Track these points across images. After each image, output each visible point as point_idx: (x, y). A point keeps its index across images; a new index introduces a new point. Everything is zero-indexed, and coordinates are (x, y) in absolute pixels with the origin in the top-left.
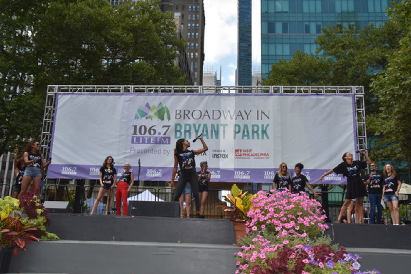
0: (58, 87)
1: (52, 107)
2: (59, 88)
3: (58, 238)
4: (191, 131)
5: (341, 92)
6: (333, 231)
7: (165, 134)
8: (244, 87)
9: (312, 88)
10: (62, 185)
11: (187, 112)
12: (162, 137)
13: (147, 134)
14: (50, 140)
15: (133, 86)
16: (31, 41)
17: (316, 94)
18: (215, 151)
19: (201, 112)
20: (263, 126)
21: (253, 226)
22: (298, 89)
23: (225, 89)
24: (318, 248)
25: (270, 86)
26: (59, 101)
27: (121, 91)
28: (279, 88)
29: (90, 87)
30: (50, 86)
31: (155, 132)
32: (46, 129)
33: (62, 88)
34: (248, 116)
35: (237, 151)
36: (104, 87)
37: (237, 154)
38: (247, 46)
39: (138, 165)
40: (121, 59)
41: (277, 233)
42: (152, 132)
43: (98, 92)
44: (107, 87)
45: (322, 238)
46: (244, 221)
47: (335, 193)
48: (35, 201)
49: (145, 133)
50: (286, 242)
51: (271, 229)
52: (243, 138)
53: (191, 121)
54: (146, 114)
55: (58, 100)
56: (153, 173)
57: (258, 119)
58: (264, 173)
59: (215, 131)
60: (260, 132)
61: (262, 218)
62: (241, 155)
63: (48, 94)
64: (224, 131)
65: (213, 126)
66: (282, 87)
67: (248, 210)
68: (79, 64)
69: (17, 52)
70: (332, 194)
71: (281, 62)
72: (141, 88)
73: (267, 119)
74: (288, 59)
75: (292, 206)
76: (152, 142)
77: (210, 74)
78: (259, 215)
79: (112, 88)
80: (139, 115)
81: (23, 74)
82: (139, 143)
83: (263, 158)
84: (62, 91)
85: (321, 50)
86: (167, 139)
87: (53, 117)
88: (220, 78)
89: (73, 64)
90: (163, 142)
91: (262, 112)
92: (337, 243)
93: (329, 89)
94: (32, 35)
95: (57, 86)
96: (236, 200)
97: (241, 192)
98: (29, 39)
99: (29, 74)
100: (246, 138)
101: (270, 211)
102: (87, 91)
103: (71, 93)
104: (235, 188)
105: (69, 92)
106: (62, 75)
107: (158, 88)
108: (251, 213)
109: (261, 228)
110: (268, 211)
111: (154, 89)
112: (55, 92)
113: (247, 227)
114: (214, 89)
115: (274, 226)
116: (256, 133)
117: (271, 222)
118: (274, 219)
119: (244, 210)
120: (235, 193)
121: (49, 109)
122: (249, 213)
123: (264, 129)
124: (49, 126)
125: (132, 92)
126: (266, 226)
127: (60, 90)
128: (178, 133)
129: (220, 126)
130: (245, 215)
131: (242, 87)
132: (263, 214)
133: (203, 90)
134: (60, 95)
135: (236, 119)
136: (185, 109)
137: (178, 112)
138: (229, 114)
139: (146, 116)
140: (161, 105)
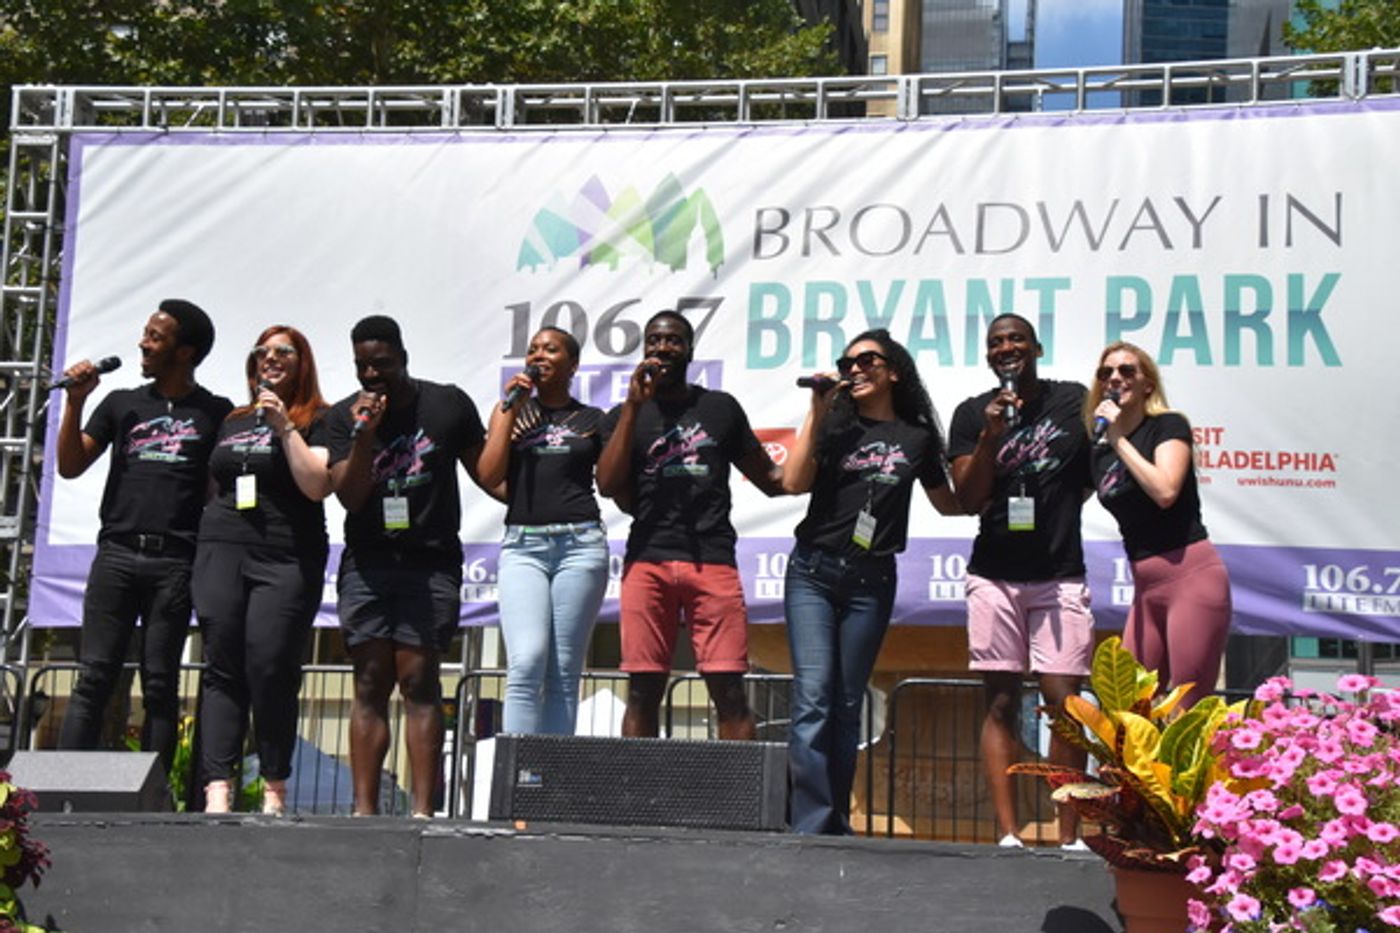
0: (78, 96)
1: (47, 216)
2: (82, 102)
8: (1175, 74)
11: (821, 220)
14: (39, 405)
15: (511, 89)
19: (905, 216)
20: (1295, 283)
23: (1056, 90)
26: (85, 178)
27: (446, 116)
29: (265, 97)
30: (29, 87)
32: (18, 343)
33: (97, 104)
34: (1197, 226)
36: (346, 94)
42: (618, 338)
43: (309, 128)
44: (364, 97)
46: (1174, 857)
51: (1353, 913)
54: (584, 237)
55: (78, 173)
57: (1264, 242)
60: (1277, 321)
61: (1290, 847)
63: (17, 140)
64: (1047, 320)
67: (1199, 792)
73: (1329, 242)
78: (1267, 831)
79: (390, 104)
80: (541, 246)
83: (1299, 484)
84: (100, 123)
87: (55, 278)
88: (1031, 30)
91: (1292, 202)
95: (71, 90)
96: (1121, 732)
97: (1156, 686)
100: (1184, 356)
101: (1342, 808)
102: (245, 122)
103: (158, 129)
104: (1115, 664)
105: (146, 127)
106: (101, 28)
107: (656, 99)
108: (1218, 814)
109: (1287, 904)
110: (1327, 807)
111: (635, 101)
112: (57, 127)
113: (1196, 891)
114: (989, 89)
115: (1371, 897)
116: (1254, 328)
117: (1347, 875)
118: (1366, 858)
119: (1174, 792)
120: (1113, 689)
121: (31, 226)
122: (1208, 815)
123: (1306, 307)
124: (30, 326)
125: (509, 125)
126: (1318, 896)
127: (86, 111)
128: (769, 339)
129: (1019, 286)
130: (1184, 825)
131: (1159, 75)
132: (1291, 822)
133: (922, 99)
134: (91, 142)
135: (1123, 247)
136: (812, 206)
137: (771, 219)
138: (1076, 219)
139: (582, 251)
140: (673, 187)
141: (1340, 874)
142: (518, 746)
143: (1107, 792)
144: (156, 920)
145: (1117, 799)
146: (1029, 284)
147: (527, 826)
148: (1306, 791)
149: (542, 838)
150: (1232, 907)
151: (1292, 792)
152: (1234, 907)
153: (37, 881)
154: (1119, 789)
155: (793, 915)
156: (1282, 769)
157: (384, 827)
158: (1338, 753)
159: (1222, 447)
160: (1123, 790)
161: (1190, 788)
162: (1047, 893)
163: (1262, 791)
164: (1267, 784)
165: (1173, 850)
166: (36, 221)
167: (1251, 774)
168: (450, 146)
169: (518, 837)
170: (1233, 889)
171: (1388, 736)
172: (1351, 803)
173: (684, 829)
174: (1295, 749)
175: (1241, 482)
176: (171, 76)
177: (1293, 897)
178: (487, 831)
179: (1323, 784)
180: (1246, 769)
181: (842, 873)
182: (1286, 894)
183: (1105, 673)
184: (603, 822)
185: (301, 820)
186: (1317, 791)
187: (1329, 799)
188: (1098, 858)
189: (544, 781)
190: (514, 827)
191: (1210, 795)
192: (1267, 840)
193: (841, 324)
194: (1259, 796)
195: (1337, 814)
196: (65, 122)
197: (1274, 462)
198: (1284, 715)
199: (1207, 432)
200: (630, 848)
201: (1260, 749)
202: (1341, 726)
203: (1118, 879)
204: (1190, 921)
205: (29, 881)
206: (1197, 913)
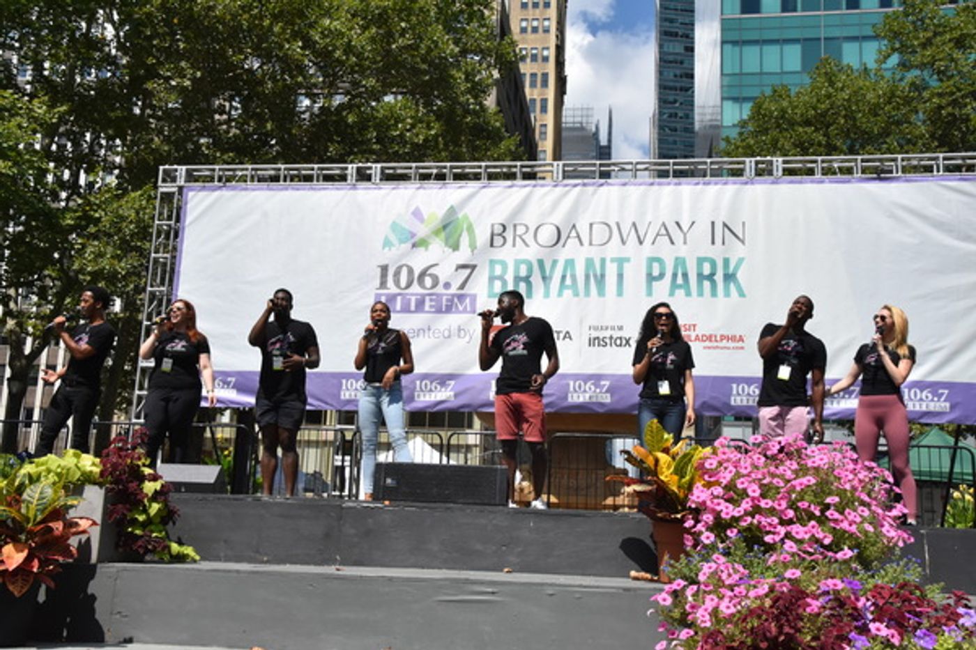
0: (187, 170)
1: (172, 223)
2: (189, 173)
3: (197, 558)
4: (531, 279)
5: (948, 169)
6: (926, 548)
7: (462, 287)
8: (675, 164)
9: (863, 161)
10: (201, 425)
11: (521, 230)
12: (453, 295)
13: (415, 288)
15: (379, 166)
16: (114, 52)
17: (875, 176)
18: (596, 328)
19: (558, 229)
20: (726, 261)
22: (825, 165)
23: (623, 169)
24: (886, 593)
25: (747, 160)
26: (189, 206)
27: (349, 177)
28: (771, 162)
29: (268, 169)
30: (167, 167)
31: (436, 283)
32: (158, 280)
33: (196, 174)
34: (685, 235)
36: (304, 168)
38: (682, 51)
40: (347, 93)
41: (770, 548)
42: (428, 281)
43: (288, 183)
44: (313, 169)
45: (894, 565)
46: (679, 516)
47: (929, 447)
48: (140, 463)
49: (409, 285)
50: (793, 574)
51: (753, 538)
52: (672, 294)
54: (413, 235)
55: (186, 204)
56: (431, 390)
57: (713, 243)
58: (731, 389)
59: (595, 276)
60: (719, 278)
61: (728, 511)
63: (161, 190)
64: (620, 276)
65: (589, 263)
66: (780, 159)
67: (690, 487)
68: (236, 109)
69: (78, 80)
70: (921, 449)
71: (775, 91)
72: (399, 171)
73: (740, 243)
74: (795, 85)
75: (811, 480)
76: (427, 308)
77: (582, 129)
78: (719, 504)
79: (324, 172)
80: (393, 238)
81: (96, 138)
83: (729, 348)
84: (196, 181)
85: (889, 56)
86: (468, 301)
87: (175, 249)
88: (610, 140)
89: (221, 110)
90: (457, 307)
91: (725, 225)
92: (938, 582)
93: (915, 163)
94: (117, 36)
95: (184, 168)
96: (657, 460)
97: (672, 441)
98: (109, 45)
99: (110, 138)
100: (680, 293)
101: (751, 493)
102: (259, 181)
103: (221, 184)
104: (655, 431)
105: (216, 183)
106: (195, 139)
107: (444, 171)
108: (698, 497)
109: (726, 535)
110: (744, 493)
111: (435, 171)
112: (178, 183)
113: (688, 531)
114: (593, 169)
115: (761, 532)
116: (709, 281)
117: (751, 522)
118: (759, 515)
119: (679, 487)
120: (654, 442)
121: (165, 227)
122: (694, 498)
124: (164, 272)
125: (378, 181)
126: (739, 532)
127: (190, 177)
129: (608, 262)
130: (683, 503)
131: (668, 164)
132: (729, 500)
133: (564, 171)
134: (192, 190)
135: (653, 243)
136: (516, 222)
137: (498, 229)
138: (633, 230)
139: (413, 241)
140: (452, 211)
141: (749, 522)
142: (385, 467)
143: (650, 488)
144: (226, 541)
145: (655, 491)
146: (613, 260)
147: (390, 503)
148: (735, 486)
149: (397, 508)
150: (703, 538)
151: (730, 487)
153: (174, 523)
154: (655, 487)
155: (509, 543)
156: (726, 477)
157: (326, 503)
158: (749, 469)
159: (697, 332)
160: (657, 487)
161: (686, 486)
163: (717, 487)
164: (719, 484)
165: (678, 513)
166: (167, 225)
167: (712, 479)
168: (352, 192)
169: (386, 508)
170: (703, 529)
171: (769, 461)
172: (754, 491)
174: (731, 468)
175: (705, 348)
176: (230, 160)
177: (729, 533)
178: (372, 505)
179: (742, 483)
180: (710, 477)
181: (531, 524)
182: (725, 531)
186: (740, 486)
187: (745, 490)
188: (644, 517)
189: (398, 483)
190: (383, 503)
191: (695, 489)
192: (718, 508)
194: (716, 489)
195: (748, 496)
196: (181, 181)
197: (718, 339)
199: (690, 326)
200: (437, 514)
201: (716, 469)
202: (750, 457)
203: (654, 526)
204: (684, 544)
205: (171, 523)
206: (688, 540)
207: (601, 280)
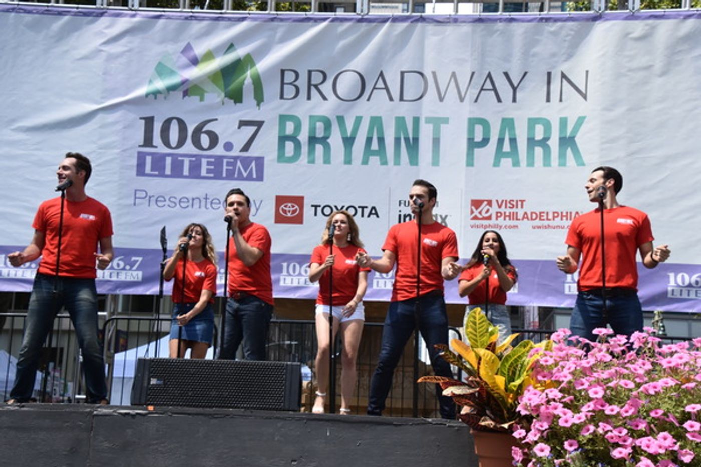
7: (246, 148)
11: (317, 78)
12: (236, 158)
13: (189, 147)
18: (407, 203)
19: (362, 77)
20: (563, 122)
21: (536, 443)
31: (214, 139)
34: (515, 89)
35: (476, 204)
37: (476, 213)
39: (160, 247)
42: (205, 140)
46: (506, 426)
49: (181, 142)
52: (496, 163)
53: (326, 107)
54: (185, 81)
57: (548, 100)
59: (407, 139)
60: (554, 143)
61: (568, 419)
62: (489, 218)
64: (436, 141)
65: (400, 122)
67: (519, 392)
73: (581, 99)
76: (204, 172)
78: (556, 408)
82: (162, 175)
83: (563, 228)
86: (253, 164)
90: (240, 172)
91: (564, 76)
96: (479, 359)
100: (506, 162)
101: (592, 395)
104: (478, 322)
109: (563, 449)
110: (585, 396)
113: (518, 443)
115: (607, 445)
116: (542, 147)
117: (595, 432)
118: (604, 422)
119: (506, 391)
120: (476, 336)
123: (568, 134)
126: (580, 445)
128: (290, 146)
132: (568, 406)
135: (477, 100)
137: (289, 76)
138: (453, 83)
139: (183, 88)
141: (591, 431)
142: (150, 364)
143: (471, 391)
145: (476, 395)
146: (428, 120)
147: (154, 409)
149: (163, 416)
152: (537, 449)
154: (478, 389)
155: (301, 457)
156: (566, 377)
157: (72, 410)
159: (525, 210)
160: (480, 390)
161: (515, 389)
162: (438, 444)
163: (553, 389)
165: (505, 422)
168: (103, 18)
169: (150, 415)
170: (536, 440)
172: (596, 393)
173: (243, 410)
175: (534, 228)
177: (566, 445)
178: (130, 412)
180: (545, 377)
181: (328, 434)
182: (563, 444)
183: (472, 328)
184: (197, 407)
185: (23, 407)
186: (580, 388)
187: (586, 392)
188: (465, 425)
189: (164, 384)
190: (146, 409)
191: (526, 392)
192: (556, 412)
193: (329, 140)
194: (551, 392)
195: (590, 399)
197: (550, 217)
198: (564, 350)
199: (517, 202)
200: (213, 421)
201: (553, 367)
204: (513, 459)
206: (516, 454)
207: (413, 144)
